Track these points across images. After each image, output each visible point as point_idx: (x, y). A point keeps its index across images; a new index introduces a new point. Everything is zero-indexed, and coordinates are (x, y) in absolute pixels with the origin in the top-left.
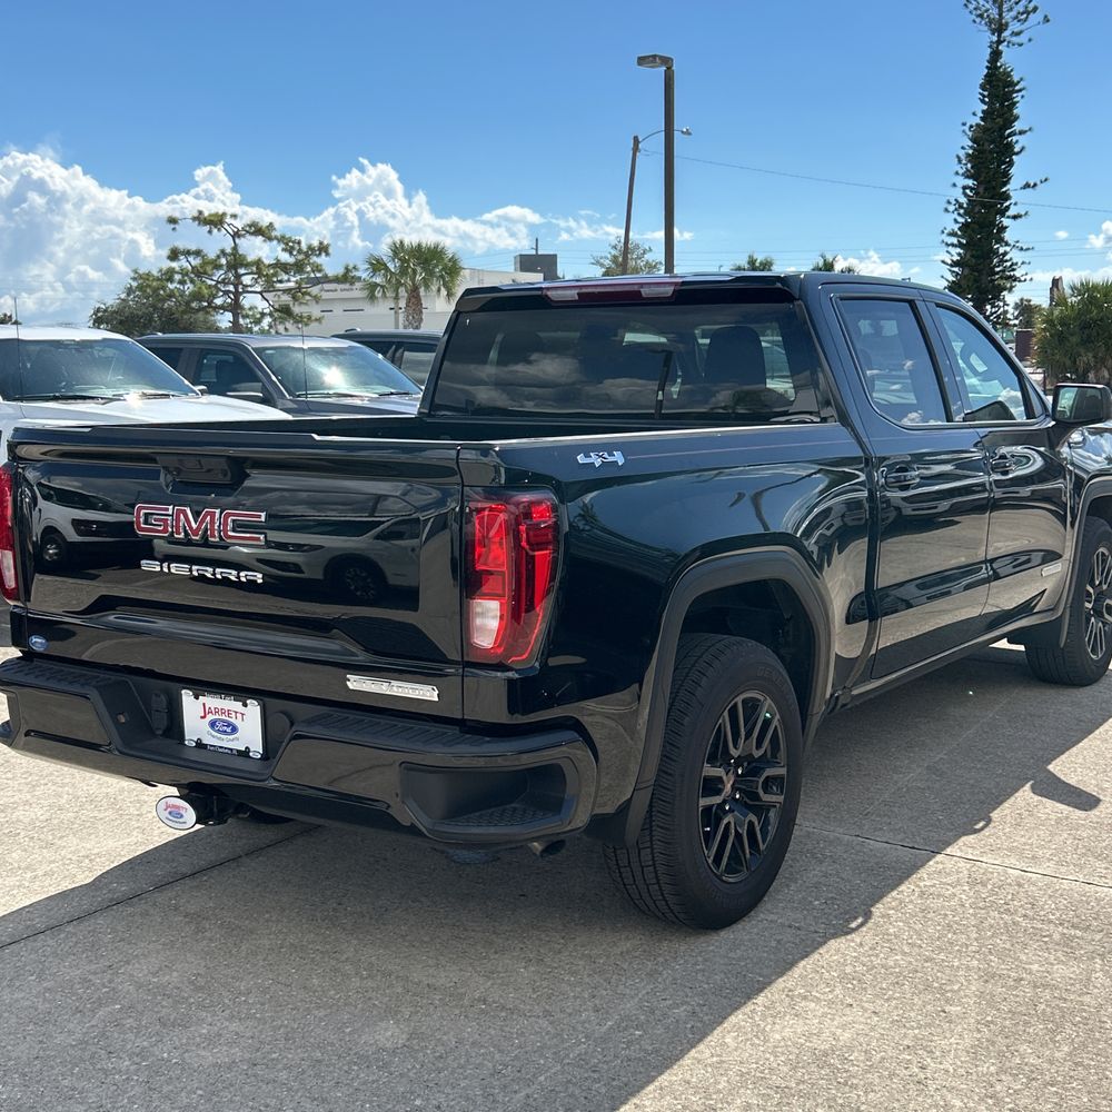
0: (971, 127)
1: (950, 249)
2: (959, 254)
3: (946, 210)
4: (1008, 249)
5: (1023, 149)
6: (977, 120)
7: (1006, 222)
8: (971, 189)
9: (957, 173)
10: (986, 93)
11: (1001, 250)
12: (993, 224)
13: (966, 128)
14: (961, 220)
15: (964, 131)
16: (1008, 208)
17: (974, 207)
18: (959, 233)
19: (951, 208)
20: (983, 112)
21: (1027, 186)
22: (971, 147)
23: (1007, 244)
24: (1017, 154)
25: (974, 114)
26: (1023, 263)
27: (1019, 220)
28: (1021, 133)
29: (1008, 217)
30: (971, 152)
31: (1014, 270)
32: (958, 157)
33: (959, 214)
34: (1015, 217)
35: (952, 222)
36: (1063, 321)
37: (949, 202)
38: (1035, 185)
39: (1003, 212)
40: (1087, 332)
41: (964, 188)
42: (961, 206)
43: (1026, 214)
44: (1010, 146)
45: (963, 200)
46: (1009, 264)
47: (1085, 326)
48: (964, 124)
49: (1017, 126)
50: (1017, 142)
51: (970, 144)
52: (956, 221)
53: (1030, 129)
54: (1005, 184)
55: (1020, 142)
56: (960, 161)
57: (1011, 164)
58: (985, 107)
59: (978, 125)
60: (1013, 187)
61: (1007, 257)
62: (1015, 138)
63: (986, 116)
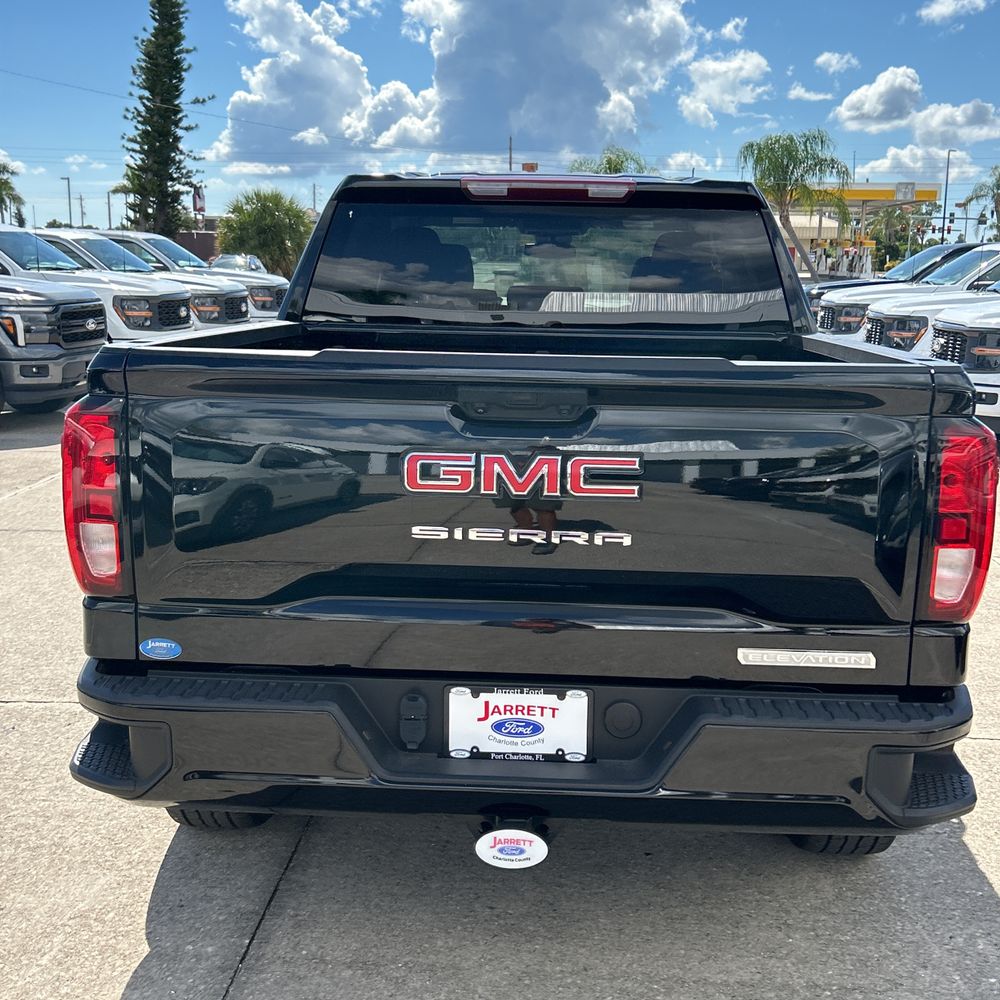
0: (143, 41)
1: (133, 154)
2: (142, 159)
3: (125, 117)
4: (182, 157)
5: (190, 67)
6: (147, 36)
7: (180, 132)
8: (148, 99)
9: (133, 83)
10: (156, 11)
11: (177, 158)
12: (169, 133)
13: (139, 42)
14: (140, 127)
15: (137, 45)
16: (181, 119)
17: (152, 116)
18: (139, 139)
19: (130, 116)
20: (155, 29)
21: (196, 101)
22: (145, 61)
23: (182, 153)
24: (185, 70)
25: (145, 30)
26: (197, 171)
27: (191, 132)
28: (188, 51)
29: (181, 128)
30: (143, 65)
31: (190, 177)
32: (133, 68)
33: (139, 122)
34: (187, 129)
35: (132, 129)
36: (243, 227)
37: (127, 110)
38: (204, 101)
39: (176, 124)
40: (263, 236)
41: (141, 98)
42: (139, 114)
43: (197, 126)
44: (178, 62)
45: (142, 109)
46: (184, 171)
47: (261, 231)
48: (136, 38)
49: (185, 45)
50: (185, 59)
51: (144, 57)
52: (136, 128)
53: (195, 49)
54: (178, 96)
55: (187, 60)
56: (134, 72)
57: (181, 80)
58: (157, 24)
59: (150, 41)
60: (184, 101)
61: (182, 166)
62: (183, 55)
63: (158, 33)
